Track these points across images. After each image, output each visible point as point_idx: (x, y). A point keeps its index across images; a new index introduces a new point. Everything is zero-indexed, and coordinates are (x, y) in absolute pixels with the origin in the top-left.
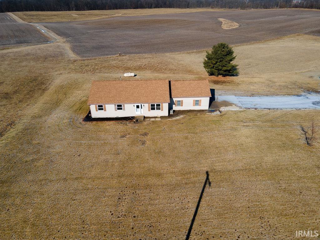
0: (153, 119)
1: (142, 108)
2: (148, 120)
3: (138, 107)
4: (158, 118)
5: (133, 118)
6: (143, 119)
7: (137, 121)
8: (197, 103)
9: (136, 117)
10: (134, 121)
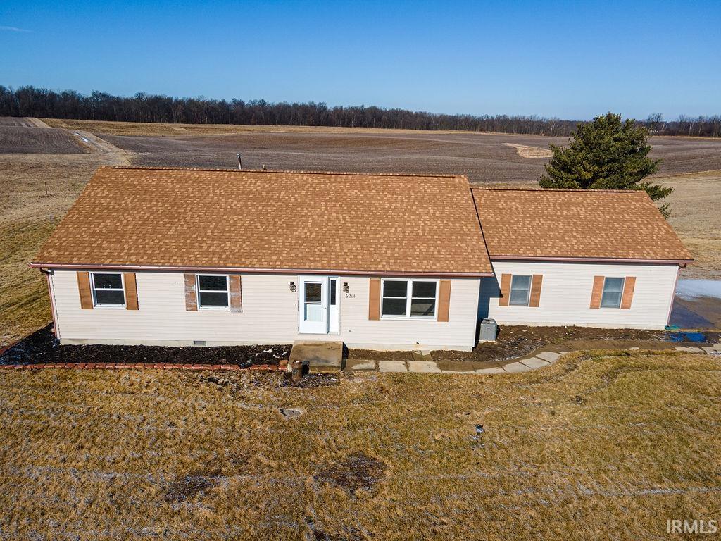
0: (396, 366)
1: (333, 302)
2: (365, 366)
3: (313, 293)
4: (421, 358)
5: (282, 352)
6: (336, 359)
7: (304, 369)
8: (612, 292)
9: (299, 349)
10: (289, 369)
